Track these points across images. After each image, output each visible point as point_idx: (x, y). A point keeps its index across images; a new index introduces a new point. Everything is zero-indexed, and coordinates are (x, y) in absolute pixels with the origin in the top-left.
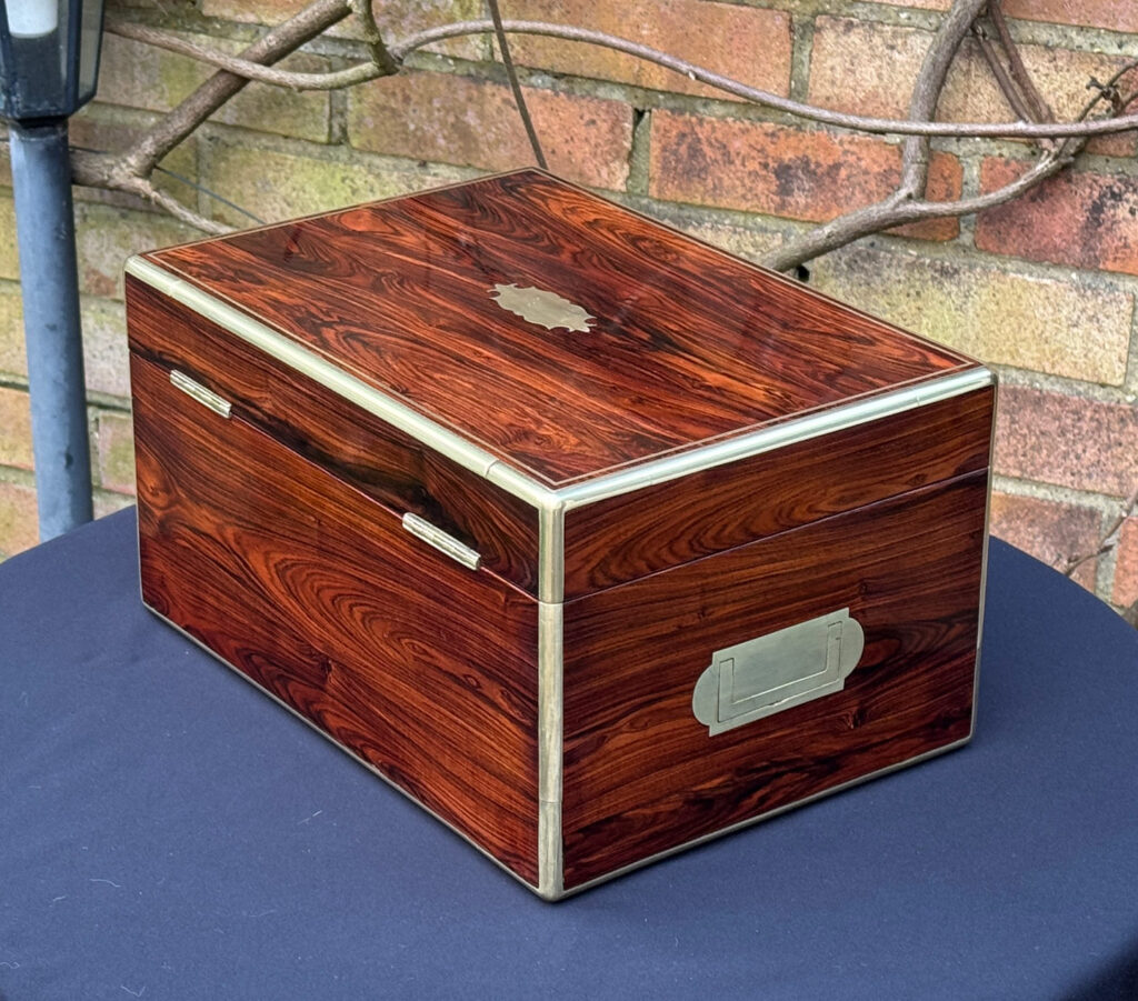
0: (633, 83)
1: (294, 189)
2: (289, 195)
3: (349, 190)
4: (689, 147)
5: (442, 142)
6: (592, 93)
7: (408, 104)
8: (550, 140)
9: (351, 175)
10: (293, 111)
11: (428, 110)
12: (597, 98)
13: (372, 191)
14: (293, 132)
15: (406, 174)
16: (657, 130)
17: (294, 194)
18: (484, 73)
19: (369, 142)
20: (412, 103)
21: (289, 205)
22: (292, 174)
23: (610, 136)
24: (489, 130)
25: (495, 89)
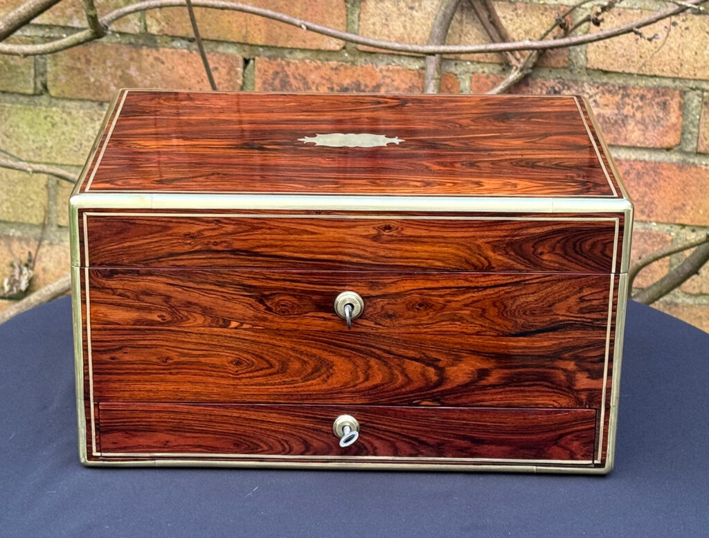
0: (242, 41)
1: (11, 126)
2: (8, 131)
3: (50, 125)
4: (281, 80)
5: (113, 88)
6: (215, 50)
7: (89, 65)
8: (187, 82)
9: (51, 114)
10: (9, 75)
11: (103, 68)
12: (218, 52)
13: (66, 123)
14: (10, 89)
15: (90, 111)
16: (259, 71)
17: (11, 130)
18: (141, 41)
19: (63, 92)
20: (92, 64)
21: (8, 137)
22: (9, 116)
23: (227, 77)
24: (146, 79)
25: (149, 51)
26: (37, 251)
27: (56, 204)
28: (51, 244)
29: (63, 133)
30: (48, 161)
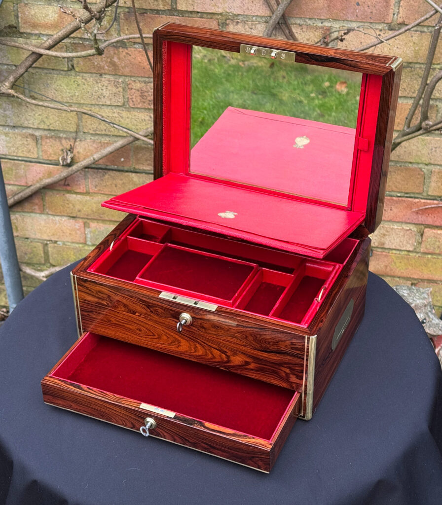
1: (57, 86)
2: (56, 88)
3: (76, 85)
5: (106, 67)
9: (77, 80)
11: (101, 58)
13: (84, 84)
14: (55, 68)
15: (95, 78)
17: (58, 87)
18: (119, 45)
19: (82, 69)
20: (95, 56)
21: (56, 91)
22: (57, 81)
24: (122, 63)
25: (123, 50)
26: (74, 144)
27: (82, 122)
28: (80, 141)
29: (83, 89)
30: (77, 102)
